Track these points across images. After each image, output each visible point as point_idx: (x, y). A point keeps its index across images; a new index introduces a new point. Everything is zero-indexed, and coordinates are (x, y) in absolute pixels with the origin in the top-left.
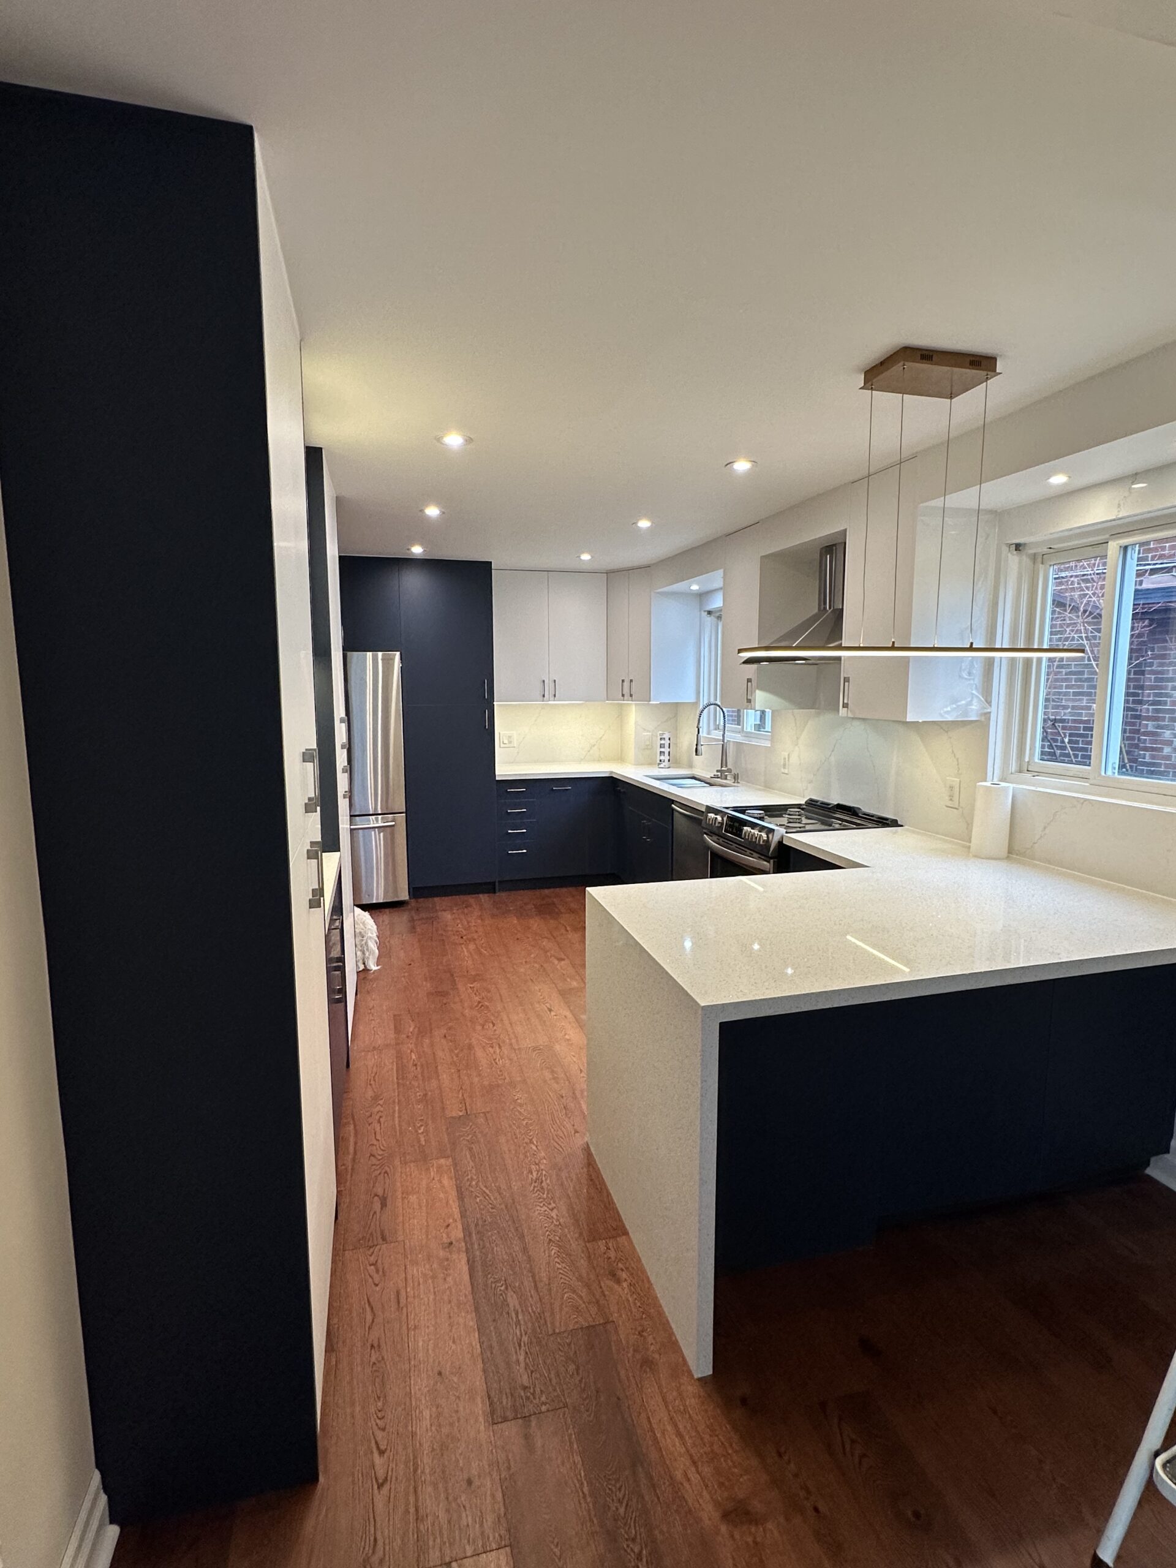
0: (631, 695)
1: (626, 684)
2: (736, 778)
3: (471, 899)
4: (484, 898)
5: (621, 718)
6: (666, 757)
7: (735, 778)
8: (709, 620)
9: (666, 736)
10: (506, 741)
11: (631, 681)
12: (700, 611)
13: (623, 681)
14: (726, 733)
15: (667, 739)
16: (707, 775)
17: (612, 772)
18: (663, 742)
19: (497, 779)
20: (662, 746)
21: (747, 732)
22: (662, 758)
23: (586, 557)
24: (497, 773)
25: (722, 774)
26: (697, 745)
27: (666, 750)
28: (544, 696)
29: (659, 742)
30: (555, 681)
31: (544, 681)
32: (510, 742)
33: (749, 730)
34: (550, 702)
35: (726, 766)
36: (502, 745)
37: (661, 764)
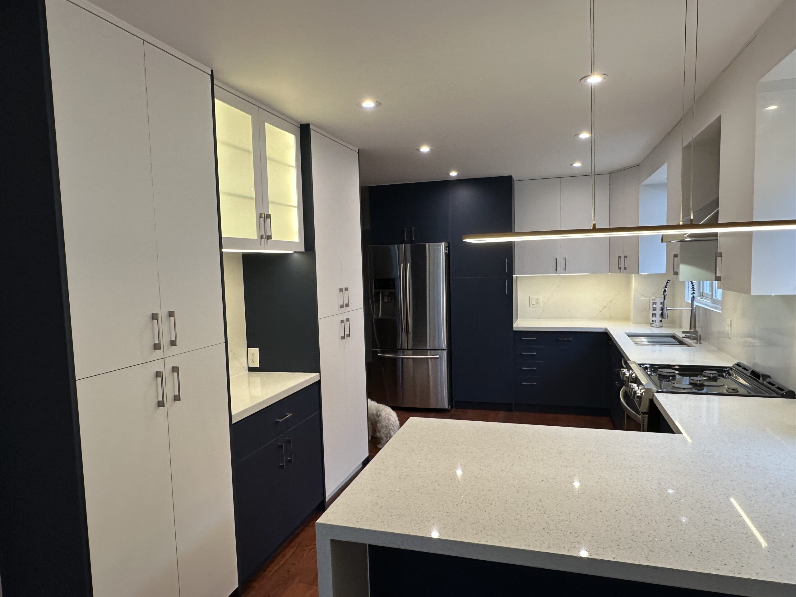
0: (625, 269)
1: (622, 259)
6: (658, 319)
7: (698, 340)
9: (657, 301)
10: (534, 303)
11: (625, 257)
13: (620, 257)
14: (695, 300)
17: (606, 329)
18: (655, 306)
19: (514, 329)
20: (654, 309)
22: (654, 319)
23: (577, 165)
24: (515, 325)
25: (690, 335)
27: (658, 312)
28: (556, 270)
29: (651, 306)
30: (565, 259)
31: (555, 259)
32: (537, 303)
34: (561, 274)
35: (694, 329)
36: (531, 305)
37: (653, 324)
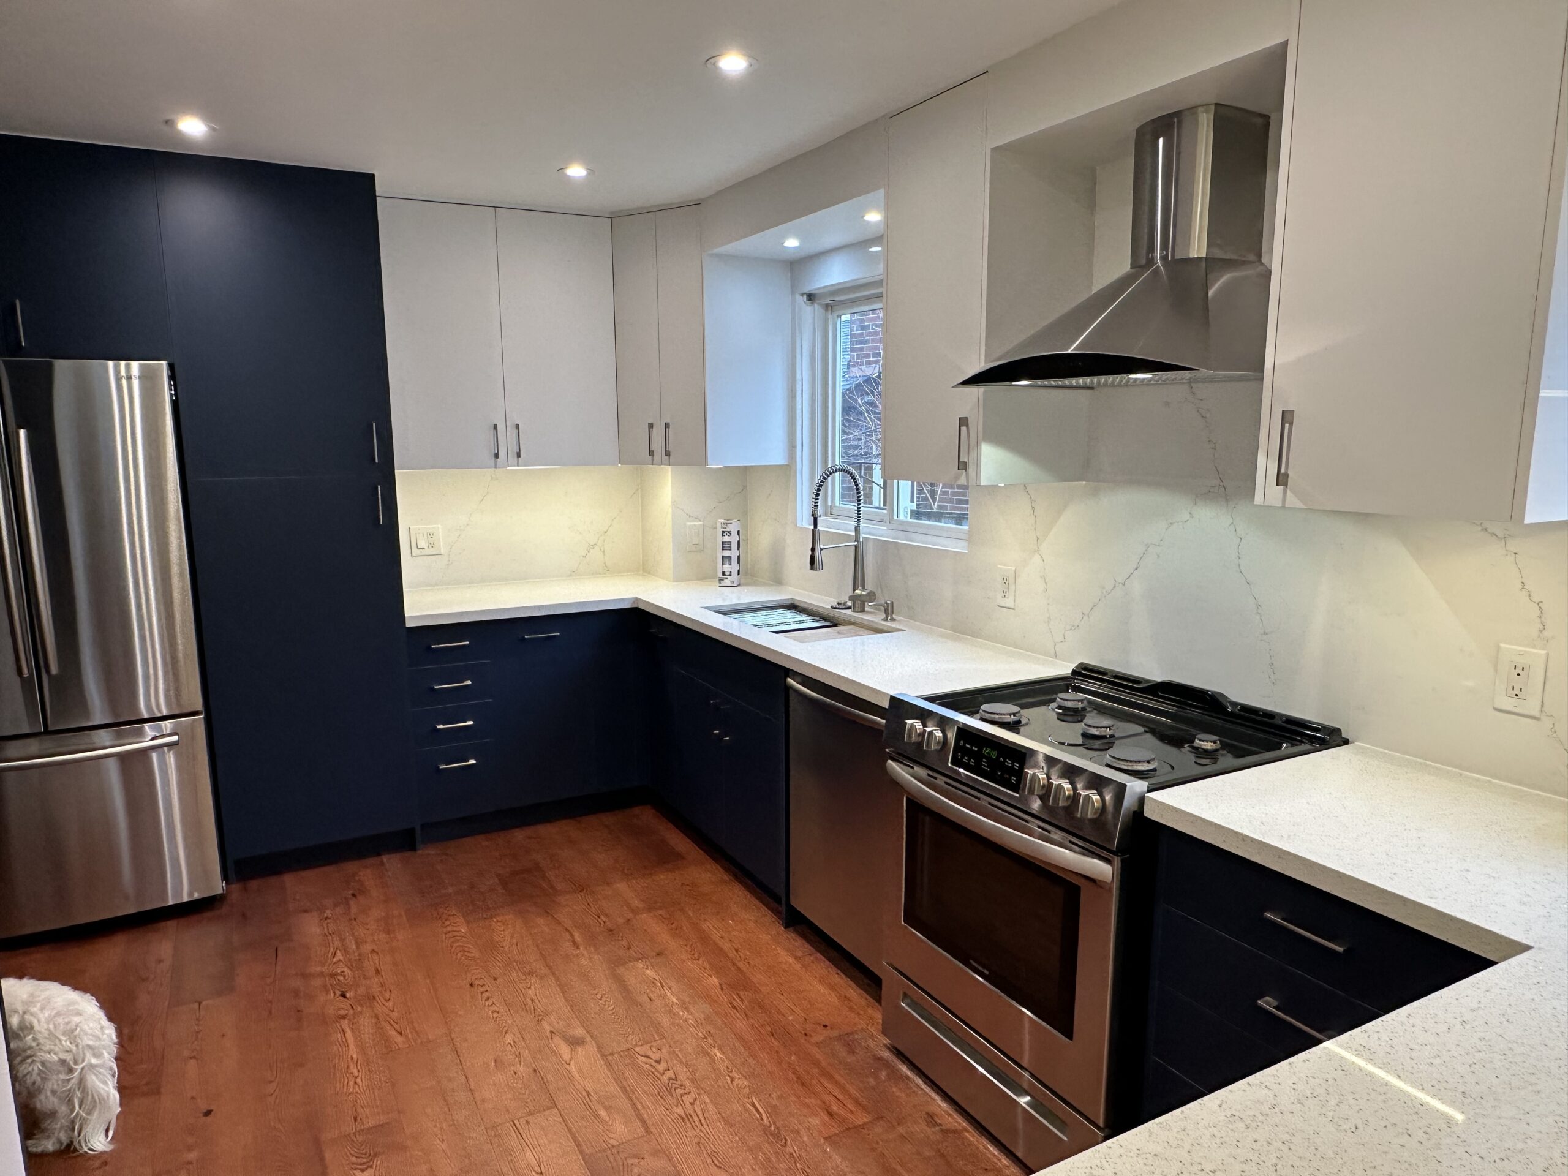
0: (668, 453)
1: (658, 433)
2: (888, 611)
3: (365, 872)
4: (392, 862)
5: (642, 494)
6: (735, 567)
7: (886, 611)
8: (809, 313)
9: (734, 528)
10: (423, 543)
11: (667, 425)
12: (793, 293)
13: (651, 426)
14: (862, 524)
15: (734, 533)
16: (824, 602)
17: (637, 599)
18: (727, 539)
19: (409, 624)
20: (726, 546)
21: (902, 523)
22: (727, 568)
23: (576, 171)
24: (408, 612)
25: (859, 603)
26: (813, 550)
27: (734, 553)
28: (497, 456)
29: (720, 539)
30: (517, 426)
31: (495, 427)
32: (432, 545)
33: (902, 517)
34: (509, 468)
35: (864, 588)
36: (415, 552)
37: (726, 580)
